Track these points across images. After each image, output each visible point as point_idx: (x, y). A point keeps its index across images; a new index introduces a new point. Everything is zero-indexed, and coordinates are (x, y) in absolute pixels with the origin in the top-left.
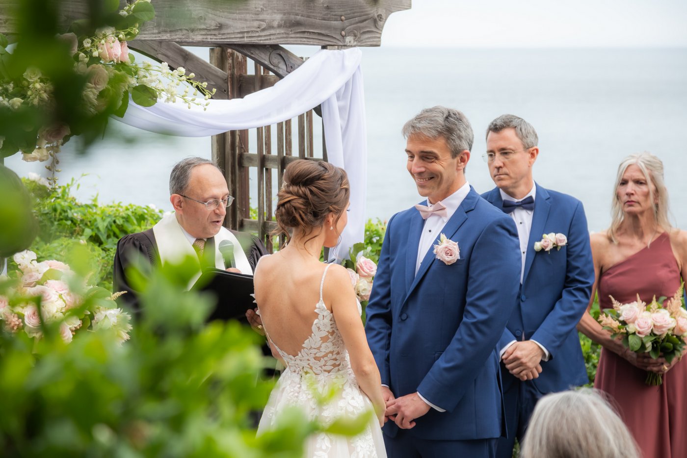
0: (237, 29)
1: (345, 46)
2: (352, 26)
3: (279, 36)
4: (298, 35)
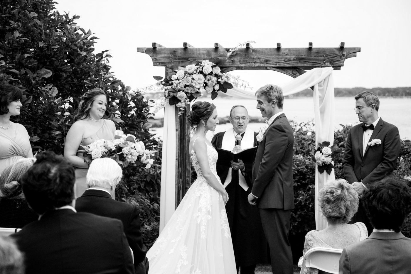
0: (274, 61)
1: (325, 66)
2: (329, 59)
3: (293, 64)
4: (302, 63)
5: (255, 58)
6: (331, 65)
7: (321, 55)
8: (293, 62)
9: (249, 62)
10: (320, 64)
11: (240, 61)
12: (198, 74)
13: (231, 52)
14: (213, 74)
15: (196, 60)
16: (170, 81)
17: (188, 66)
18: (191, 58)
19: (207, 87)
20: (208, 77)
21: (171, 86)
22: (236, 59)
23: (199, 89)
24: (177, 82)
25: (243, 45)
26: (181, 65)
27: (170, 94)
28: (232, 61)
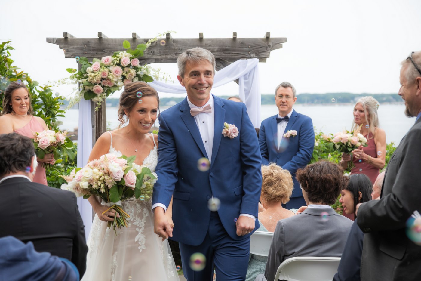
1: (251, 58)
2: (255, 50)
3: (217, 55)
4: (226, 54)
5: (176, 49)
6: (256, 57)
7: (246, 46)
8: (216, 53)
9: (170, 54)
10: (245, 55)
11: (160, 52)
12: (115, 66)
13: (150, 42)
14: (131, 67)
15: (112, 52)
16: (85, 74)
17: (104, 57)
18: (107, 50)
19: (125, 81)
20: (126, 69)
21: (86, 79)
22: (155, 51)
23: (116, 82)
24: (93, 74)
25: (163, 35)
26: (96, 57)
27: (85, 88)
28: (152, 52)
